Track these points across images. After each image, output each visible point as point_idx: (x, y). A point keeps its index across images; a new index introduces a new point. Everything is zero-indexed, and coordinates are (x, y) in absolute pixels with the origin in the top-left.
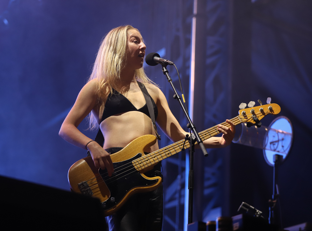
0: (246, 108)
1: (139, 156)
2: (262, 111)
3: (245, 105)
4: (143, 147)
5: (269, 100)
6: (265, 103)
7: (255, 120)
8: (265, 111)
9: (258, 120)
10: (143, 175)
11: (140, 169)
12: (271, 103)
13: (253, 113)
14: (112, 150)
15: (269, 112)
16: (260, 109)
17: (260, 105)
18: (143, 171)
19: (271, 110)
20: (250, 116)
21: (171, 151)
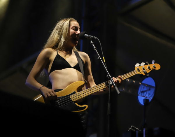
0: (139, 66)
1: (74, 93)
3: (139, 64)
4: (77, 88)
7: (145, 73)
8: (151, 68)
9: (147, 73)
10: (76, 104)
11: (75, 100)
12: (154, 63)
13: (144, 69)
16: (148, 67)
17: (148, 64)
19: (154, 67)
20: (141, 70)
21: (94, 90)
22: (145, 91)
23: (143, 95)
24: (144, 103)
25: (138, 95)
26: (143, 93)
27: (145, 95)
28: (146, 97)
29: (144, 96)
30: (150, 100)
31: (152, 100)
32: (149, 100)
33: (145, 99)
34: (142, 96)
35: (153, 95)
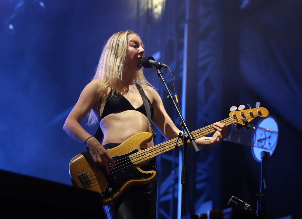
0: (236, 111)
1: (136, 151)
2: (251, 114)
3: (235, 108)
4: (140, 143)
5: (258, 104)
6: (254, 107)
7: (244, 122)
8: (254, 114)
9: (247, 122)
10: (139, 169)
11: (137, 163)
12: (260, 107)
13: (243, 115)
14: (110, 146)
15: (258, 115)
16: (249, 112)
17: (249, 109)
18: (139, 165)
19: (260, 113)
20: (240, 118)
21: (166, 148)
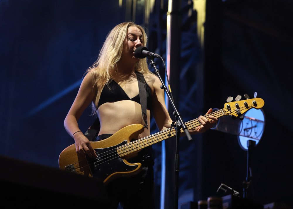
11: (123, 155)
18: (125, 157)
22: (249, 128)
23: (246, 134)
24: (248, 147)
25: (239, 135)
26: (247, 131)
27: (249, 134)
28: (252, 138)
29: (248, 136)
30: (257, 142)
31: (261, 141)
32: (255, 142)
33: (250, 141)
34: (245, 136)
35: (261, 135)
